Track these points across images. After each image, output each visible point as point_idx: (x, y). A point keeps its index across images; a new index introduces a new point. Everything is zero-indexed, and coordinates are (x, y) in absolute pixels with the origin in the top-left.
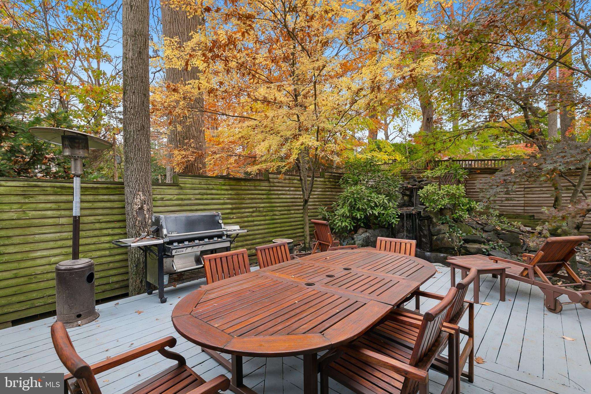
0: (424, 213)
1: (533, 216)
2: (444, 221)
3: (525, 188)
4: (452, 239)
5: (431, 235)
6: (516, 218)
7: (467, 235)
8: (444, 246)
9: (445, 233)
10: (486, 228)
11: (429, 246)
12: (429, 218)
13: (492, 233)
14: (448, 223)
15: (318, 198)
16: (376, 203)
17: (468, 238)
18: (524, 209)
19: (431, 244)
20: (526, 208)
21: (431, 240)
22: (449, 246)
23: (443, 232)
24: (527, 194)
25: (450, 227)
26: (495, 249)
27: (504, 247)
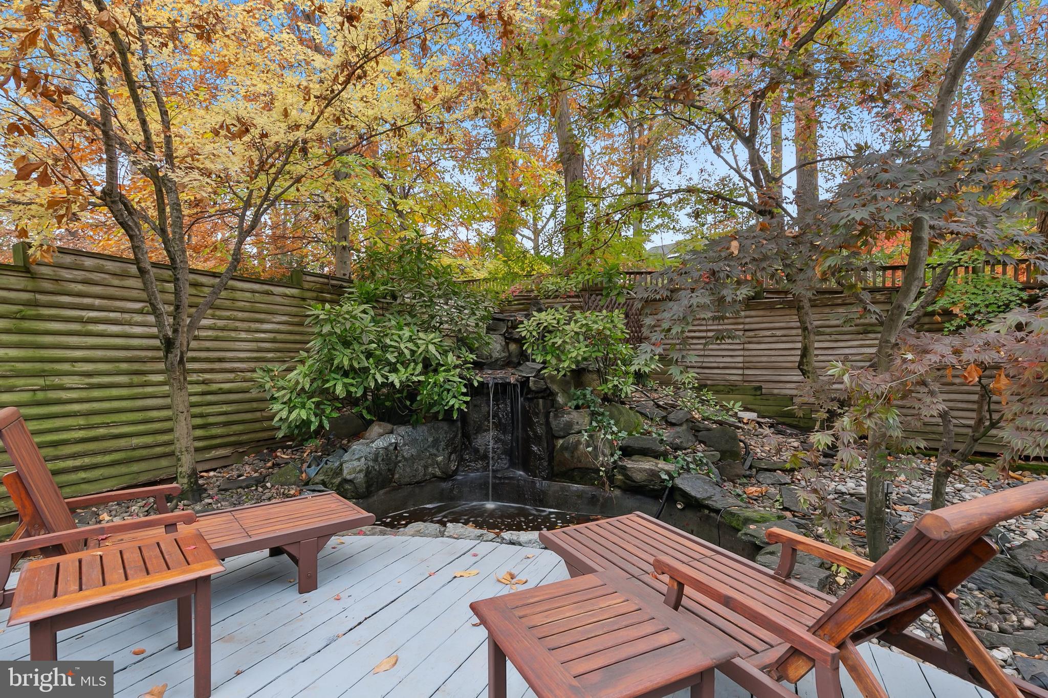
0: (535, 382)
1: (760, 388)
2: (581, 402)
3: (745, 331)
4: (595, 448)
5: (552, 436)
6: (728, 393)
7: (630, 434)
8: (579, 465)
9: (579, 432)
10: (672, 418)
11: (545, 464)
12: (547, 394)
13: (684, 427)
14: (589, 407)
15: (274, 341)
16: (401, 353)
17: (632, 443)
18: (743, 375)
19: (551, 458)
20: (747, 372)
21: (551, 449)
22: (588, 466)
23: (576, 428)
24: (750, 343)
25: (593, 414)
26: (688, 470)
27: (707, 464)
